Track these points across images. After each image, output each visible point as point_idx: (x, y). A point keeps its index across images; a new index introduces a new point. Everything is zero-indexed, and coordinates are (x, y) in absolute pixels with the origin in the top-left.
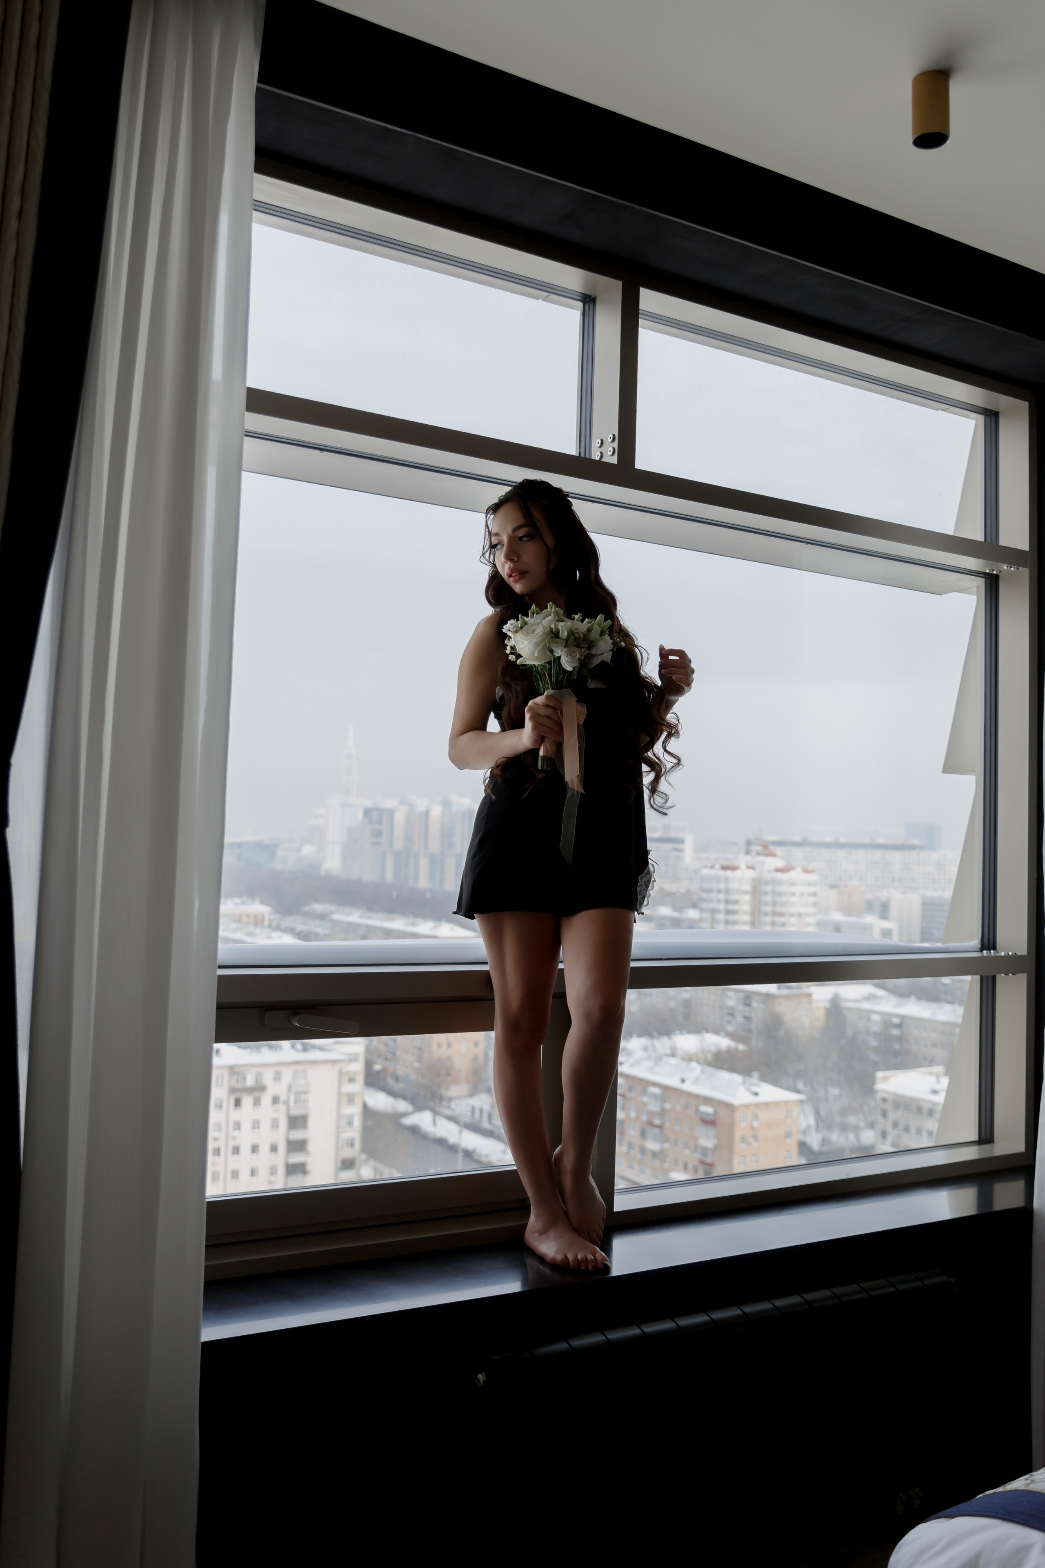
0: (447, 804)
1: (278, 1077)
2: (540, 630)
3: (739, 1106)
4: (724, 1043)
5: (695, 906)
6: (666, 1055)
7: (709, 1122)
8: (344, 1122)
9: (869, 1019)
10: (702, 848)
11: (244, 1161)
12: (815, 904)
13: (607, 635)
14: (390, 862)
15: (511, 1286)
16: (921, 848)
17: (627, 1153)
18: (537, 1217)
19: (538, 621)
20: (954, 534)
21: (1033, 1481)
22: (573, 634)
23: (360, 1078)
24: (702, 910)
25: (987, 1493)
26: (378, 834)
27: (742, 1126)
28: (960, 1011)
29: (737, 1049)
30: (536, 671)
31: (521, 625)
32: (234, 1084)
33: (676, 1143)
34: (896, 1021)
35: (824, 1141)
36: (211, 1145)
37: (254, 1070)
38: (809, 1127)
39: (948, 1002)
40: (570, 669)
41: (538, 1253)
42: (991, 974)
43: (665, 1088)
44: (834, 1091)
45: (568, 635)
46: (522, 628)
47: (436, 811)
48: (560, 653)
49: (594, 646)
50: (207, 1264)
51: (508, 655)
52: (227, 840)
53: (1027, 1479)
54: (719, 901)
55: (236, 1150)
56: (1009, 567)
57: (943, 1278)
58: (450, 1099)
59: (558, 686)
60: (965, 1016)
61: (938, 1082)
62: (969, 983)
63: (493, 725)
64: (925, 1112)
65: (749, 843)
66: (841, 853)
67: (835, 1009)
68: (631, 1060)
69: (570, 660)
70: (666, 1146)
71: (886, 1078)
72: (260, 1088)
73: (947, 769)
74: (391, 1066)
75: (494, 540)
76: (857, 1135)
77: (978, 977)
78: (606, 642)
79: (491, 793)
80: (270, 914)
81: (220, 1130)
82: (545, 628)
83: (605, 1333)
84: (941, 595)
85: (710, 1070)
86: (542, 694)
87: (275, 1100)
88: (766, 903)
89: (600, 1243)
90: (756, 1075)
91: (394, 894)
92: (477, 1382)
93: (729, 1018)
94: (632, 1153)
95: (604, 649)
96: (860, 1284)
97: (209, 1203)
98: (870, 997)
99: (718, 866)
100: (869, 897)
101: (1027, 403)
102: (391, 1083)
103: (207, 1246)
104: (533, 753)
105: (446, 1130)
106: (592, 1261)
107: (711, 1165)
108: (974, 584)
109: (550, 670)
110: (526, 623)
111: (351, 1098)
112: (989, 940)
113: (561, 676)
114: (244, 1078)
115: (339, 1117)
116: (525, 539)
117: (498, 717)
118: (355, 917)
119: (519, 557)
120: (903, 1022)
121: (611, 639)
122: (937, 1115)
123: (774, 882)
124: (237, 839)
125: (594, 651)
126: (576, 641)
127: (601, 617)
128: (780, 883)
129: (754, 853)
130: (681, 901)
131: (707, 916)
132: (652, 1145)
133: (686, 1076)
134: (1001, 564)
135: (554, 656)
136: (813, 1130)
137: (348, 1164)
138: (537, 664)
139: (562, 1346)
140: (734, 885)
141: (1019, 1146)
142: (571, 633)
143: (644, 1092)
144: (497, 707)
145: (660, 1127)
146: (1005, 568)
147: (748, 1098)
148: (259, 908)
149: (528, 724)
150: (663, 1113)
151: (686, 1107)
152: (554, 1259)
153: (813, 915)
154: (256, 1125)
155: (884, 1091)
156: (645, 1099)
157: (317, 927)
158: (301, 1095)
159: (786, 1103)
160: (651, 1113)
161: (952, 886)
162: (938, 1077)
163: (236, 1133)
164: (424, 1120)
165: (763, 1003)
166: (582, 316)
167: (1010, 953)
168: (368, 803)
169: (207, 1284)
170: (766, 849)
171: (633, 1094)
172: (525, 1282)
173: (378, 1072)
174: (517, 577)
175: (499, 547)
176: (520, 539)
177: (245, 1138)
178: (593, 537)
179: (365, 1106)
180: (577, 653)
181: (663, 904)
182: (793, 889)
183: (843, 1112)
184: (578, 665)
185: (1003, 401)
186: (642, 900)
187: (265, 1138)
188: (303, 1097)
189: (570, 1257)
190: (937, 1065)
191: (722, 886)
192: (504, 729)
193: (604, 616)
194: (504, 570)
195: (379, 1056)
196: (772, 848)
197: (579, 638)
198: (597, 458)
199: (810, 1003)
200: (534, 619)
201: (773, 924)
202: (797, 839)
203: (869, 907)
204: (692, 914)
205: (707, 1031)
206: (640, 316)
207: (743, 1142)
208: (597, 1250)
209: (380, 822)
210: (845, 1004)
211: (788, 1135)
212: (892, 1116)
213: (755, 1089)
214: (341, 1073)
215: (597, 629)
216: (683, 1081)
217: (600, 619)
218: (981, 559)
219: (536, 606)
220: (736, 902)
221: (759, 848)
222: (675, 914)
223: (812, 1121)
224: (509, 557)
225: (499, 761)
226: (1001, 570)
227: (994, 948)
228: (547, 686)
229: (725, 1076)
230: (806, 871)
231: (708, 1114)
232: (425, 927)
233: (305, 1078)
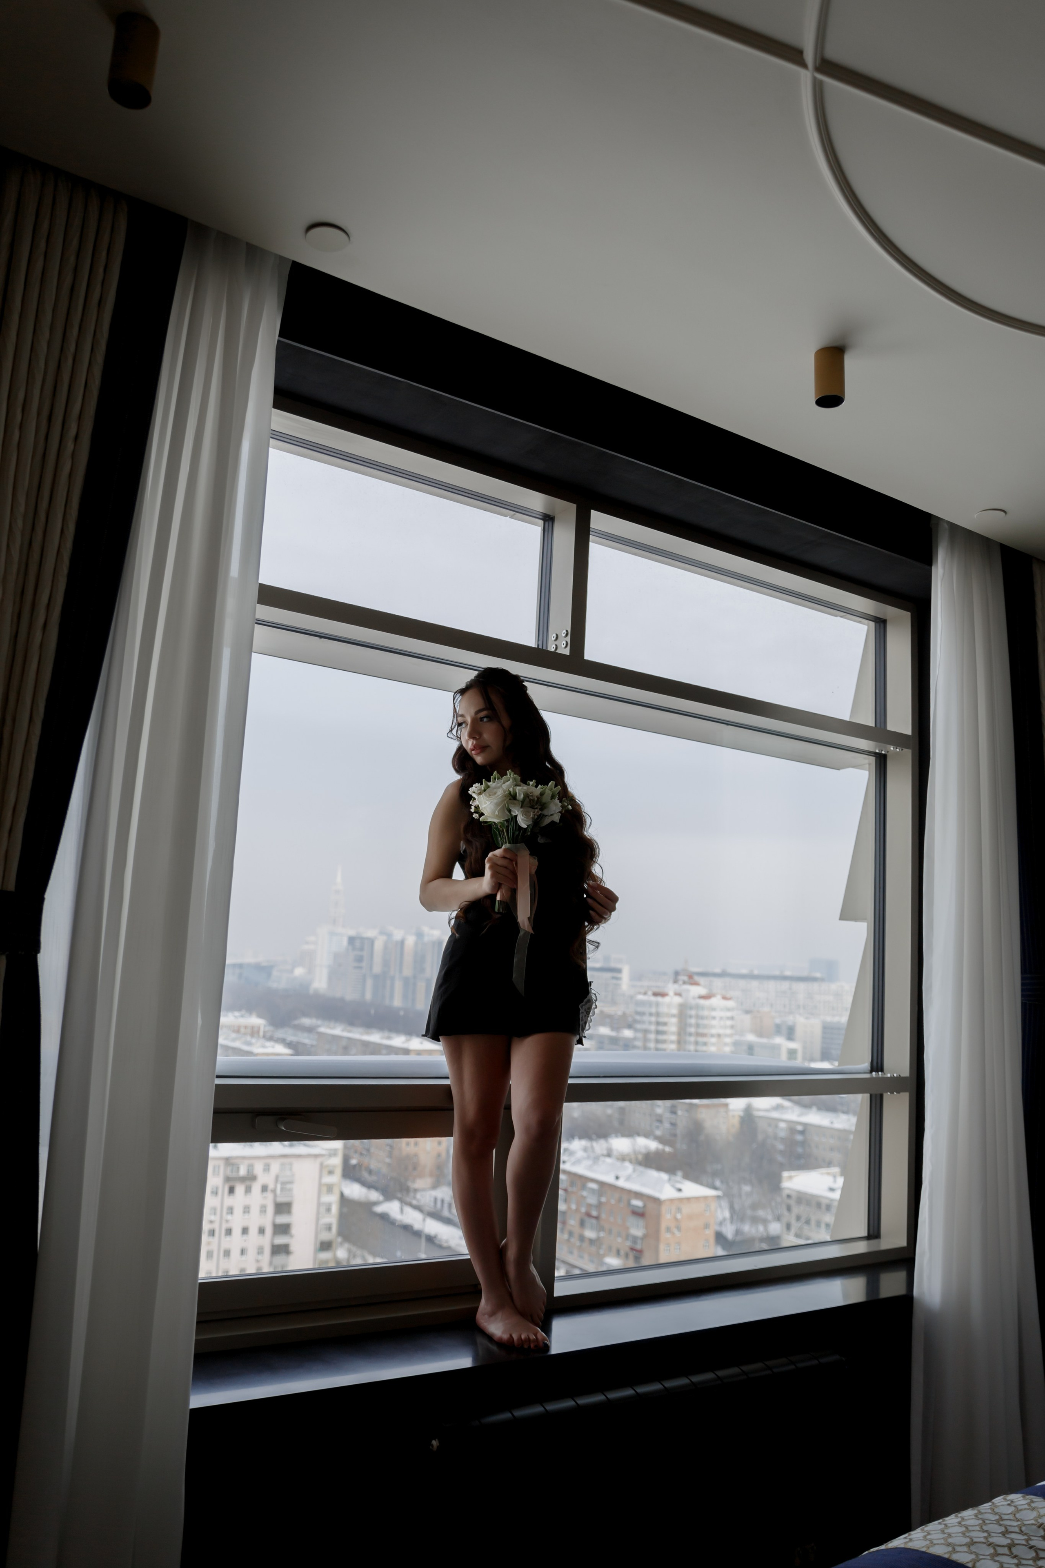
0: (420, 935)
1: (267, 1168)
2: (500, 793)
3: (665, 1201)
4: (653, 1145)
5: (630, 1027)
6: (603, 1155)
7: (639, 1214)
8: (323, 1209)
9: (776, 1127)
10: (637, 977)
11: (236, 1242)
12: (732, 1027)
13: (557, 799)
14: (369, 983)
15: (464, 1362)
16: (822, 980)
17: (568, 1240)
18: (487, 1300)
19: (499, 785)
20: (850, 718)
21: (911, 1540)
22: (528, 797)
23: (339, 1171)
24: (636, 1030)
25: (872, 1550)
26: (360, 959)
27: (667, 1218)
28: (854, 1120)
29: (664, 1150)
30: (496, 828)
31: (484, 788)
32: (229, 1173)
33: (610, 1232)
34: (800, 1128)
35: (738, 1232)
36: (206, 1227)
37: (247, 1162)
38: (724, 1219)
39: (844, 1112)
40: (525, 826)
41: (487, 1333)
42: (879, 1092)
43: (602, 1184)
44: (747, 1188)
45: (524, 797)
46: (485, 790)
47: (410, 941)
48: (517, 813)
49: (545, 808)
50: (198, 1338)
51: (472, 813)
52: (228, 962)
53: (905, 1538)
54: (650, 1023)
55: (229, 1232)
56: (895, 748)
57: (836, 1357)
58: (416, 1191)
59: (514, 841)
60: (858, 1125)
61: (835, 1181)
62: (861, 1100)
63: (458, 873)
64: (823, 1207)
65: (677, 974)
66: (755, 983)
67: (748, 1118)
68: (573, 1159)
69: (525, 819)
70: (602, 1234)
71: (790, 1178)
72: (251, 1178)
73: (843, 917)
74: (366, 1161)
75: (460, 720)
76: (766, 1227)
77: (868, 1095)
78: (556, 805)
79: (455, 932)
80: (265, 1026)
81: (215, 1214)
82: (504, 791)
83: (544, 1404)
84: (839, 770)
85: (641, 1169)
86: (499, 848)
87: (264, 1189)
88: (690, 1025)
89: (541, 1323)
90: (680, 1173)
91: (372, 1012)
92: (431, 1447)
93: (658, 1124)
94: (572, 1240)
95: (554, 812)
96: (765, 1363)
97: (200, 1284)
98: (778, 1107)
99: (650, 993)
100: (778, 1021)
101: (910, 613)
102: (365, 1175)
103: (197, 1323)
104: (491, 897)
105: (413, 1218)
106: (534, 1341)
107: (640, 1252)
108: (867, 761)
109: (508, 827)
110: (488, 787)
111: (330, 1188)
112: (877, 1063)
113: (517, 833)
114: (238, 1168)
115: (319, 1204)
116: (485, 720)
117: (463, 867)
118: (338, 1030)
119: (480, 735)
120: (806, 1129)
121: (560, 802)
122: (834, 1210)
123: (698, 1007)
124: (239, 961)
125: (545, 812)
126: (533, 804)
127: (552, 783)
128: (703, 1008)
129: (681, 982)
130: (618, 1023)
131: (640, 1035)
132: (590, 1234)
133: (620, 1174)
134: (888, 746)
135: (511, 815)
136: (728, 1222)
137: (325, 1246)
138: (496, 821)
139: (507, 1416)
140: (664, 1009)
141: (902, 1242)
142: (527, 796)
143: (584, 1187)
144: (461, 858)
145: (597, 1218)
146: (892, 749)
147: (675, 1194)
148: (256, 1021)
149: (488, 873)
150: (599, 1205)
151: (620, 1200)
152: (501, 1339)
153: (730, 1036)
154: (247, 1210)
155: (788, 1189)
156: (585, 1193)
157: (306, 1039)
158: (286, 1184)
159: (705, 1198)
160: (590, 1206)
161: (848, 1013)
162: (835, 1177)
163: (229, 1217)
164: (392, 1208)
165: (687, 1111)
166: (542, 532)
167: (895, 1075)
168: (352, 933)
169: (196, 1356)
170: (691, 979)
171: (574, 1189)
172: (475, 1359)
173: (355, 1166)
174: (479, 751)
175: (464, 725)
176: (481, 719)
177: (237, 1221)
178: (545, 715)
179: (342, 1195)
180: (532, 813)
181: (603, 1024)
182: (714, 1014)
183: (754, 1207)
184: (532, 823)
185: (890, 611)
186: (584, 1025)
187: (255, 1221)
188: (288, 1186)
189: (515, 1337)
190: (834, 1166)
191: (653, 1010)
192: (467, 878)
193: (554, 782)
194: (469, 745)
195: (356, 1152)
196: (696, 978)
197: (533, 800)
198: (553, 650)
199: (727, 1111)
200: (495, 783)
201: (696, 1043)
202: (718, 970)
203: (778, 1030)
204: (627, 1033)
205: (639, 1135)
206: (591, 533)
207: (668, 1232)
208: (539, 1331)
209: (362, 949)
210: (756, 1113)
211: (707, 1226)
212: (796, 1210)
213: (679, 1186)
214: (321, 1165)
215: (548, 793)
216: (617, 1178)
217: (551, 785)
218: (872, 741)
219: (497, 772)
220: (665, 1024)
221: (685, 978)
222: (613, 1034)
223: (727, 1214)
224: (471, 736)
225: (462, 905)
226: (889, 750)
227: (882, 1070)
228: (504, 841)
229: (654, 1174)
230: (725, 998)
231: (638, 1207)
232: (398, 1041)
233: (291, 1169)
